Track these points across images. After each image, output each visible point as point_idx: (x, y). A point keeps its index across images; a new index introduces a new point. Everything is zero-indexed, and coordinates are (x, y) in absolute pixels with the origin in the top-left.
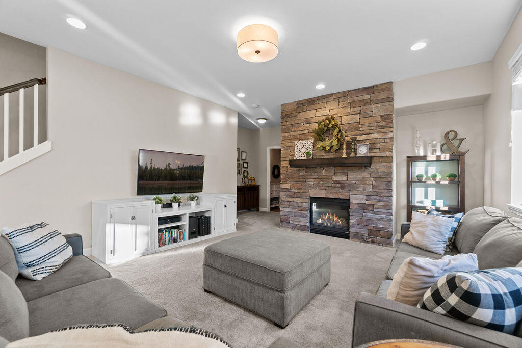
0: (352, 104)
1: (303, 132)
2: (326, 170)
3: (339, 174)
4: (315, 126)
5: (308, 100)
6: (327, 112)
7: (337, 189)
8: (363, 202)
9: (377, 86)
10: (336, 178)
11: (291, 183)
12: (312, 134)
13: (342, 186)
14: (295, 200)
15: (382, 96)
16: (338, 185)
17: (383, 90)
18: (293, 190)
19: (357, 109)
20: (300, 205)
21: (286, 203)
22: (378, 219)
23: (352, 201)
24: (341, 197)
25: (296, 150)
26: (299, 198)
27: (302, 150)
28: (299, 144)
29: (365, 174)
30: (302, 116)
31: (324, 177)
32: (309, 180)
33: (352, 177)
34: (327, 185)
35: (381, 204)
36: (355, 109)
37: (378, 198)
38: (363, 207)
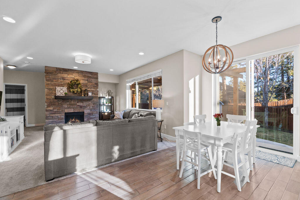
0: (84, 76)
1: (61, 83)
2: (73, 101)
3: (79, 102)
4: (69, 81)
5: (63, 69)
6: (74, 77)
7: (79, 108)
8: (89, 112)
9: (93, 72)
10: (78, 104)
11: (53, 107)
12: (67, 85)
13: (81, 107)
14: (56, 115)
15: (95, 76)
16: (79, 107)
17: (95, 75)
18: (55, 110)
19: (86, 79)
20: (60, 117)
21: (50, 117)
22: (94, 117)
23: (85, 112)
24: (80, 111)
25: (57, 91)
26: (59, 114)
27: (61, 91)
28: (58, 89)
29: (90, 102)
30: (60, 75)
31: (72, 104)
32: (65, 105)
33: (85, 104)
34: (74, 107)
35: (95, 112)
36: (86, 78)
37: (94, 110)
38: (89, 114)
